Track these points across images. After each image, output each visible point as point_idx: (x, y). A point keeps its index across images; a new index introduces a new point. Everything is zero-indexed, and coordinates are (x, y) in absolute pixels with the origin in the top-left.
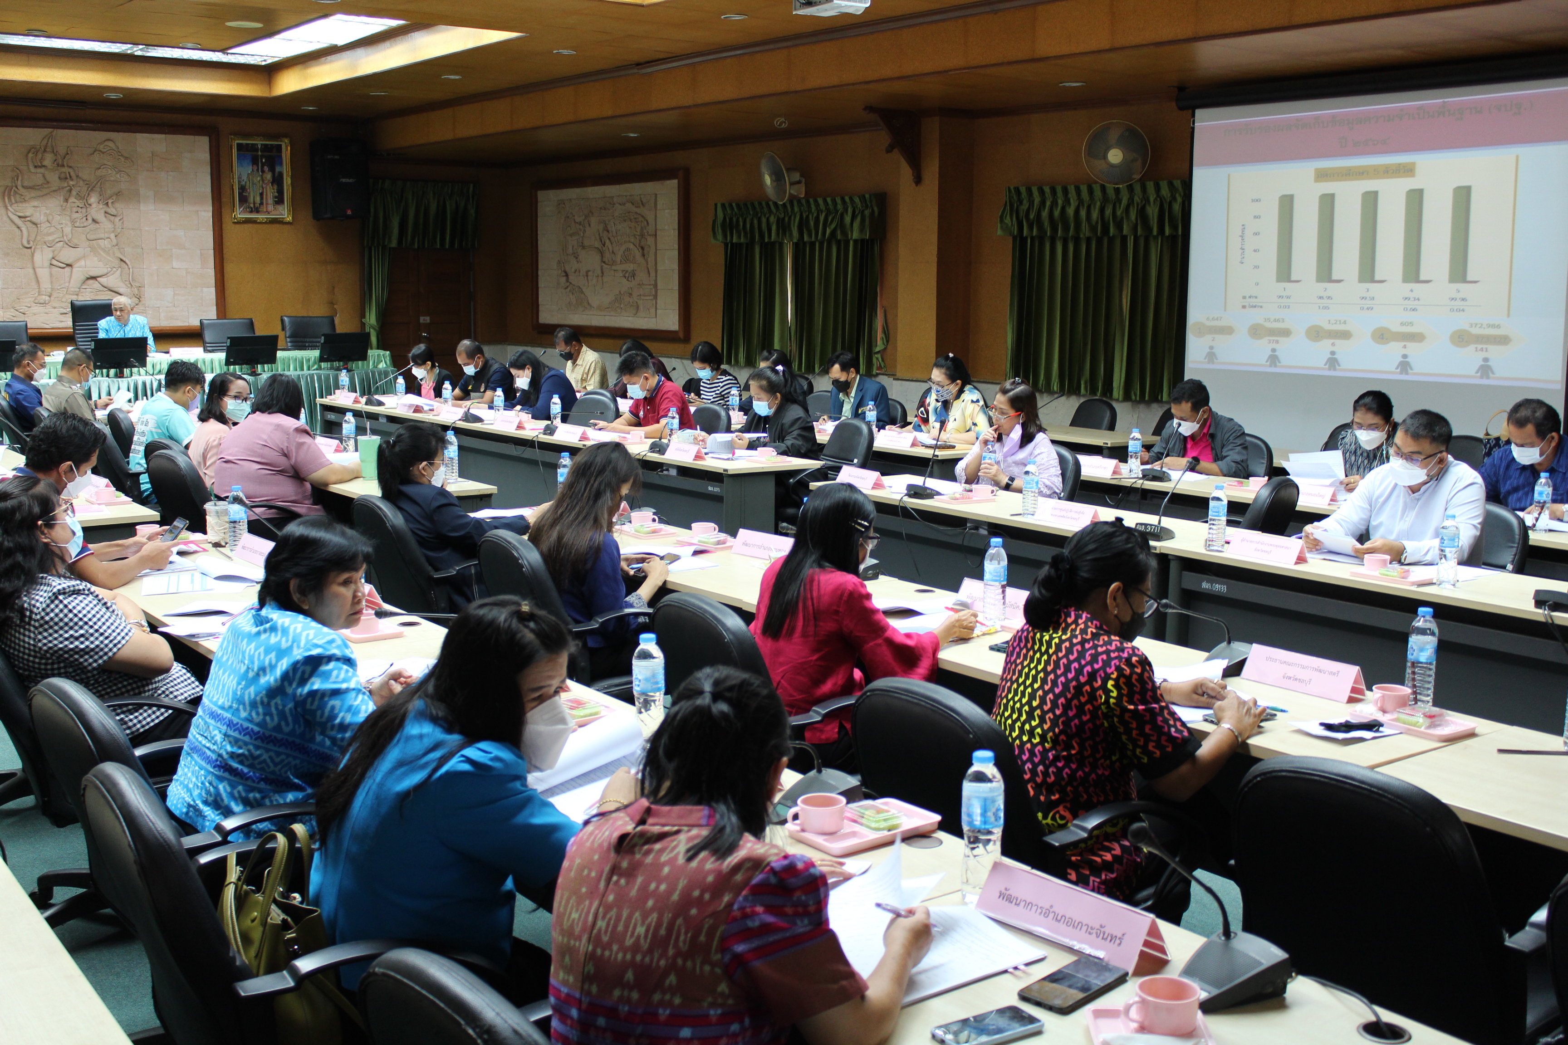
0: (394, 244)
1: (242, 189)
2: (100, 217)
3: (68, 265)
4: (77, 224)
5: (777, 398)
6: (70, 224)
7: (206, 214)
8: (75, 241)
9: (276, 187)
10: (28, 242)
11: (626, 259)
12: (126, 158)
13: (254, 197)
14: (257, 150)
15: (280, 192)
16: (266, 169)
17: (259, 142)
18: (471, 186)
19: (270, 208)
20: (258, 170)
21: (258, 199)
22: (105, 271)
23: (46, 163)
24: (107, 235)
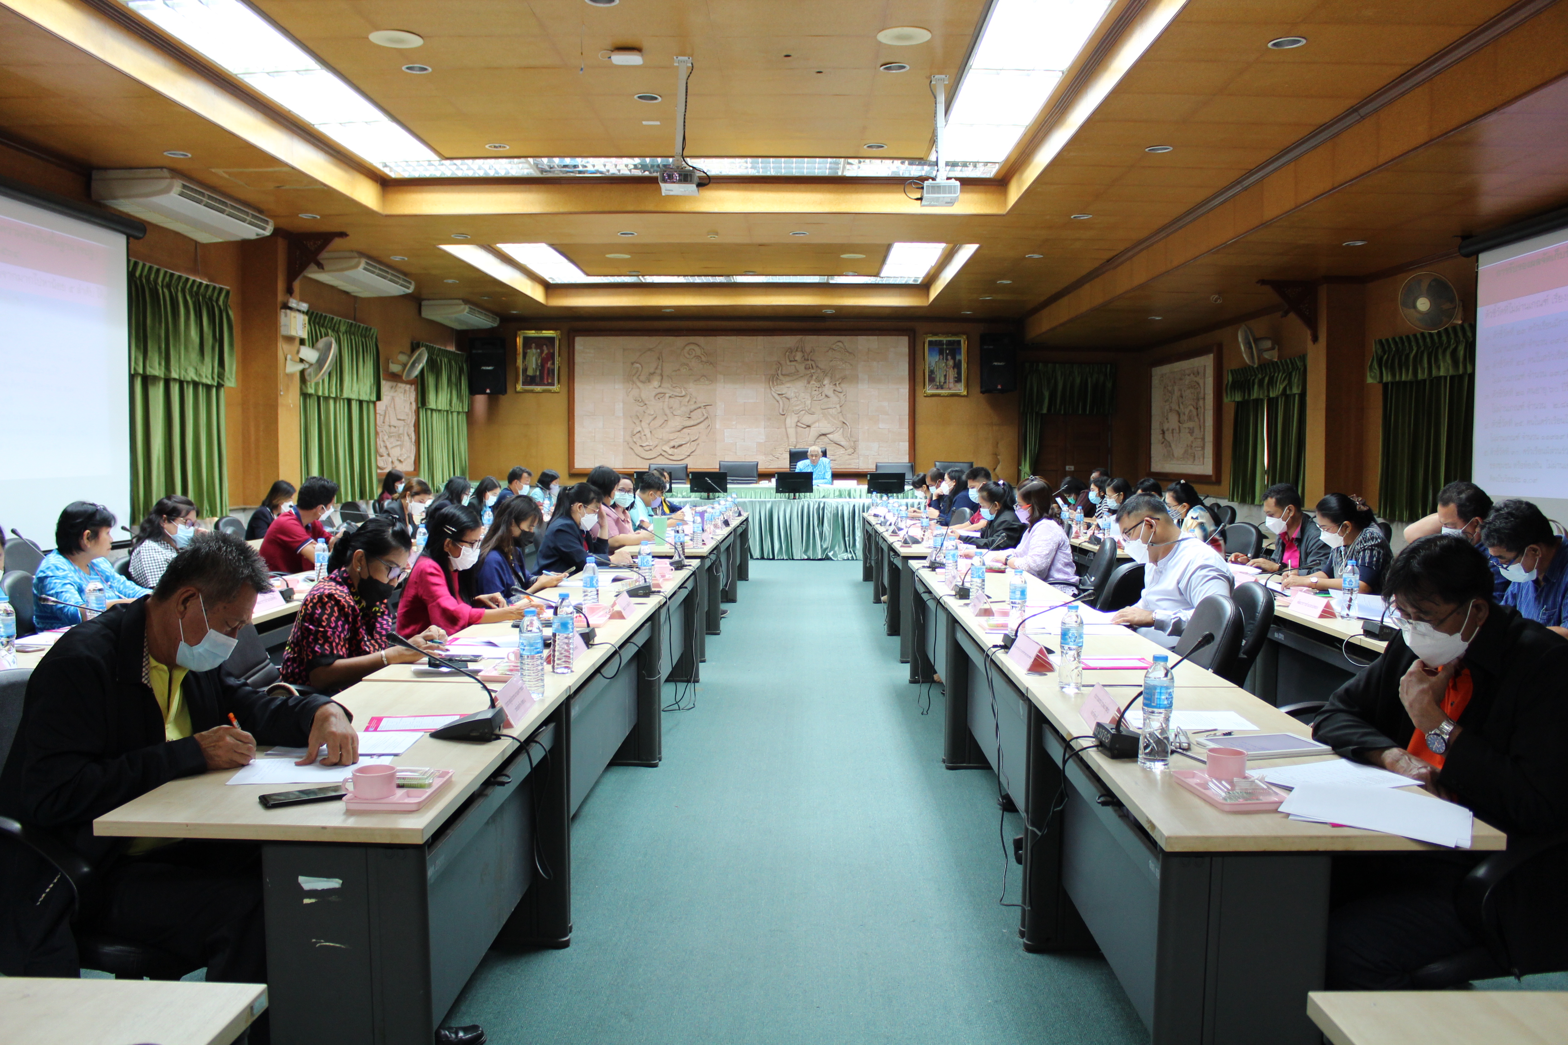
0: (1045, 411)
1: (932, 372)
2: (830, 393)
3: (808, 426)
4: (815, 399)
5: (996, 506)
6: (810, 399)
7: (905, 390)
8: (813, 410)
9: (956, 370)
10: (783, 411)
11: (1190, 419)
12: (850, 353)
13: (939, 377)
14: (943, 344)
15: (959, 374)
16: (949, 357)
17: (944, 339)
18: (1109, 366)
19: (951, 385)
20: (943, 359)
21: (942, 380)
22: (832, 430)
23: (797, 358)
24: (834, 406)
